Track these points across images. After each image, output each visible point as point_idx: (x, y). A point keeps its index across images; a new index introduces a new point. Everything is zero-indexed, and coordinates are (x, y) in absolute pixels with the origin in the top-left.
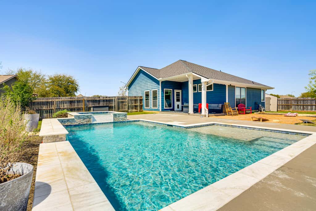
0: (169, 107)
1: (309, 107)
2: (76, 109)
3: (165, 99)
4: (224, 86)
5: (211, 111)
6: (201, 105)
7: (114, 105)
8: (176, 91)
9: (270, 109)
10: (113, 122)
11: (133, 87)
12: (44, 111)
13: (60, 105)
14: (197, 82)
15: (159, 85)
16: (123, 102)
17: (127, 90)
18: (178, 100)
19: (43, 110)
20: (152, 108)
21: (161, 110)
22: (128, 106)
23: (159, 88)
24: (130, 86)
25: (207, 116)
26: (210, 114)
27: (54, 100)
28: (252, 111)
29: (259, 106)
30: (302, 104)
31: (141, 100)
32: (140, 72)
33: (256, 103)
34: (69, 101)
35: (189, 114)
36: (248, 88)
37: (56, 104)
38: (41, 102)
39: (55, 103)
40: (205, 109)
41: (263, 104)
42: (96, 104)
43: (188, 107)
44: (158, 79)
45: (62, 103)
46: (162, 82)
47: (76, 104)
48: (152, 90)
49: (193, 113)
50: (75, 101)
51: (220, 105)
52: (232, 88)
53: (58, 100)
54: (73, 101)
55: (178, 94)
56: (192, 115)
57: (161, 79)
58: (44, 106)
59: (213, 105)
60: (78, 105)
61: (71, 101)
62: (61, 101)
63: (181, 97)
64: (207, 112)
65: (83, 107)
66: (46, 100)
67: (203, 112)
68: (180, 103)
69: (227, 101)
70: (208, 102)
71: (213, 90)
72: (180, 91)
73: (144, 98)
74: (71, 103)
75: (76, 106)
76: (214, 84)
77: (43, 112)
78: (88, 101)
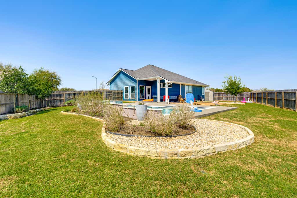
0: (143, 98)
1: (233, 98)
3: (141, 92)
4: (179, 85)
5: (171, 100)
6: (165, 96)
8: (147, 87)
9: (209, 100)
11: (114, 83)
13: (68, 96)
14: (162, 81)
15: (136, 83)
16: (109, 95)
17: (109, 85)
18: (149, 93)
19: (56, 100)
20: (131, 99)
21: (137, 100)
22: (113, 98)
23: (136, 86)
24: (111, 83)
25: (169, 103)
26: (170, 102)
28: (196, 101)
29: (200, 98)
30: (229, 96)
31: (122, 93)
32: (121, 72)
33: (198, 96)
34: (73, 94)
35: (158, 102)
36: (193, 86)
38: (55, 94)
39: (64, 95)
40: (168, 99)
41: (203, 96)
43: (156, 98)
44: (135, 79)
46: (139, 81)
48: (131, 86)
49: (160, 101)
50: (77, 93)
51: (176, 97)
52: (184, 86)
53: (66, 93)
55: (149, 90)
56: (159, 103)
57: (138, 79)
58: (57, 97)
59: (172, 97)
61: (75, 94)
63: (150, 91)
64: (169, 101)
67: (166, 101)
68: (150, 95)
69: (180, 94)
70: (170, 95)
71: (172, 87)
72: (150, 87)
73: (124, 91)
76: (173, 84)
77: (56, 101)
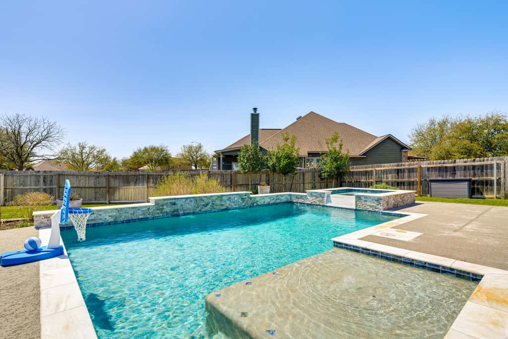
2: (406, 184)
7: (494, 178)
10: (355, 208)
12: (363, 184)
13: (382, 175)
19: (362, 182)
27: (373, 169)
34: (395, 169)
37: (376, 175)
42: (447, 175)
45: (385, 173)
47: (406, 175)
50: (404, 169)
53: (379, 169)
54: (401, 170)
58: (363, 177)
60: (409, 177)
61: (398, 170)
62: (384, 170)
65: (418, 180)
66: (365, 170)
74: (398, 173)
75: (406, 179)
78: (428, 169)
